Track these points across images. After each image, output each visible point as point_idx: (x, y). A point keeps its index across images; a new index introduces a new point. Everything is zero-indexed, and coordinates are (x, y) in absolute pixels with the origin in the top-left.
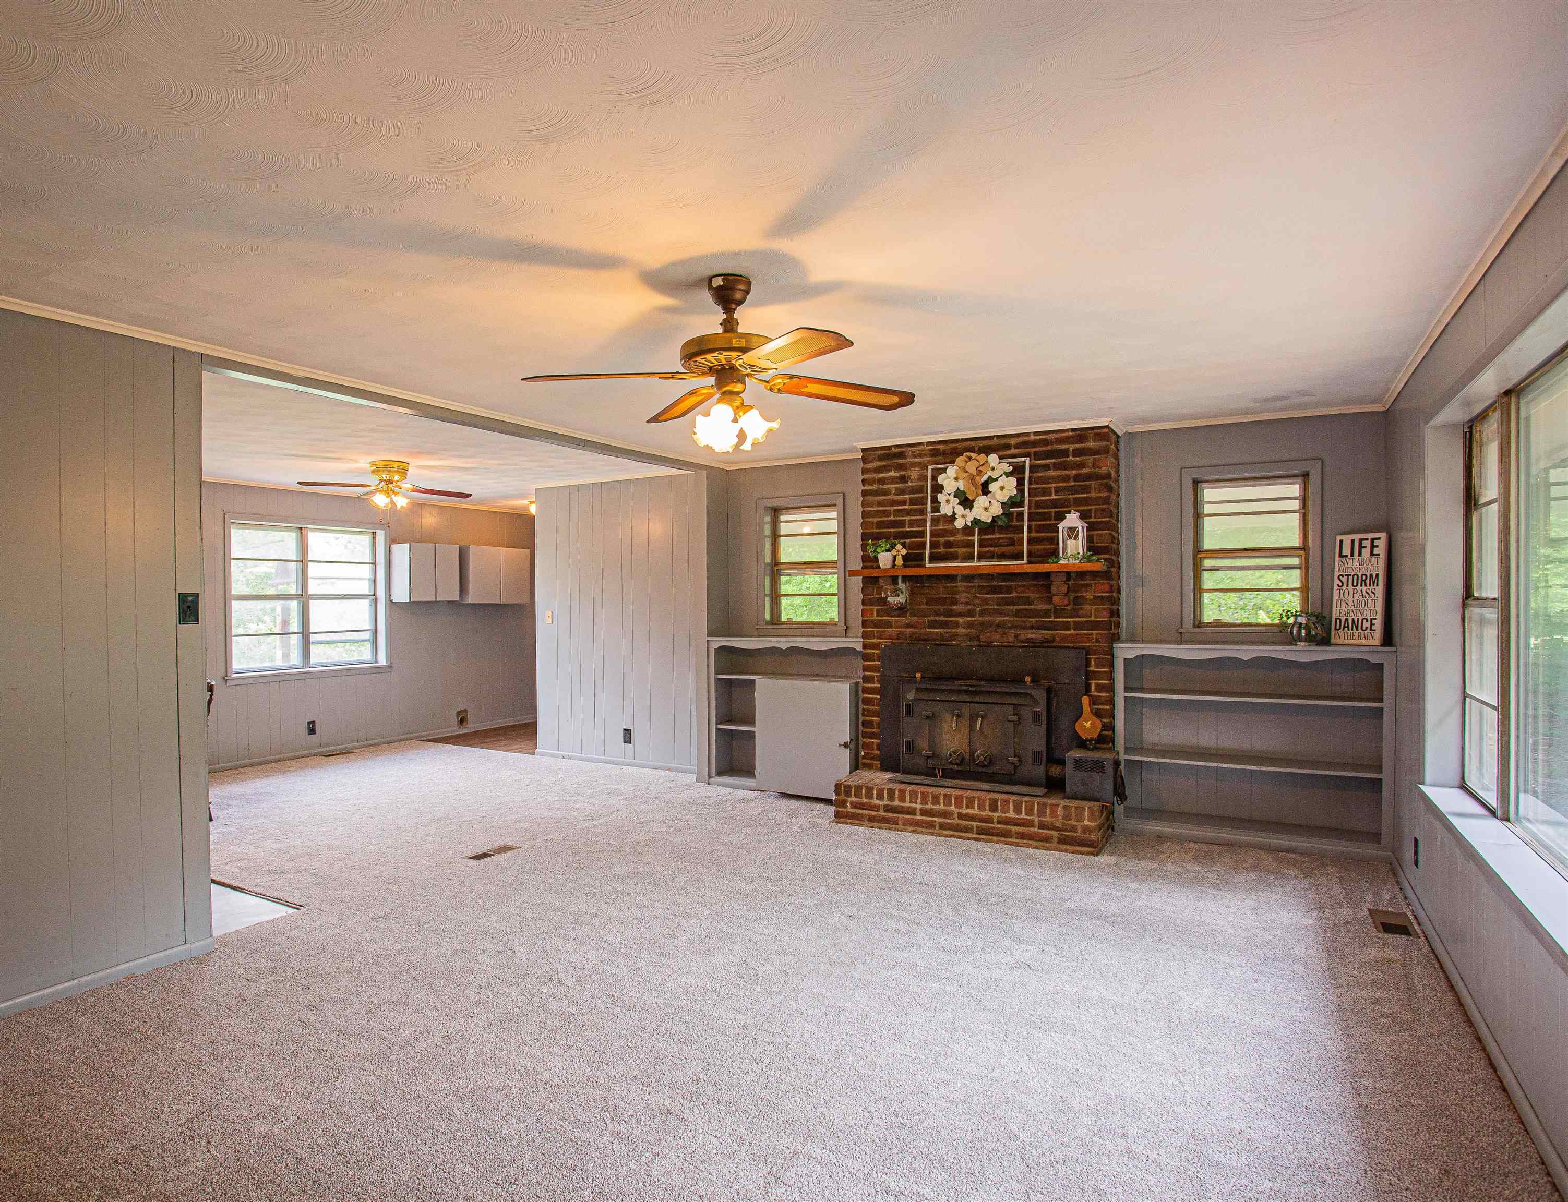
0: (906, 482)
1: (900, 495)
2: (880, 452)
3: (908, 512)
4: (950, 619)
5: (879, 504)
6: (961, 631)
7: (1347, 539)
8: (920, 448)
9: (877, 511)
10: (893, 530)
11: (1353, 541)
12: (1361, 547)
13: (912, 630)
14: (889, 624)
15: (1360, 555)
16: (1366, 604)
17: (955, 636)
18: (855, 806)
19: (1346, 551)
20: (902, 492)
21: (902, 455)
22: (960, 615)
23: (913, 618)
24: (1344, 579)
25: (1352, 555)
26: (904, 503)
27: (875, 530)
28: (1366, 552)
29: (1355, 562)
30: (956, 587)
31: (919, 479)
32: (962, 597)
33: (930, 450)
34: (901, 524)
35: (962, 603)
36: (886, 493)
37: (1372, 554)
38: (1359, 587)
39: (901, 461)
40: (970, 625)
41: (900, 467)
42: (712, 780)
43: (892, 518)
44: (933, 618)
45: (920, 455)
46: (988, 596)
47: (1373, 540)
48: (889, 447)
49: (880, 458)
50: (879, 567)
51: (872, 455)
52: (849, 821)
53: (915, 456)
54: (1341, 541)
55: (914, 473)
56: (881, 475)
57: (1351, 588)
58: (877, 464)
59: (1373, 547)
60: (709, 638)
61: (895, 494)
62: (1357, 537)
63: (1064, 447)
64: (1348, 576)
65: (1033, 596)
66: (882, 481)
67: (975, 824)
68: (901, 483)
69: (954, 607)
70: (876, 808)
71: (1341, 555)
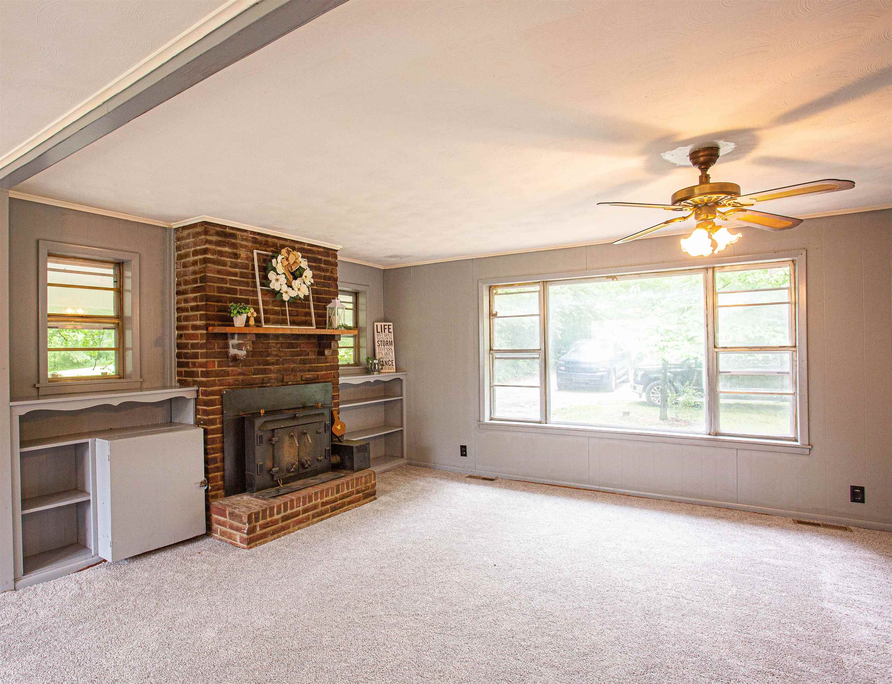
0: (237, 258)
1: (233, 268)
2: (218, 229)
3: (240, 283)
4: (267, 367)
5: (219, 272)
6: (273, 376)
7: (379, 324)
8: (245, 234)
9: (219, 278)
10: (228, 295)
11: (381, 325)
12: (385, 329)
13: (242, 377)
14: (227, 374)
15: (384, 332)
16: (389, 353)
17: (270, 379)
18: (263, 527)
19: (379, 330)
20: (235, 266)
21: (233, 236)
22: (273, 364)
23: (244, 368)
24: (380, 343)
25: (382, 332)
26: (235, 275)
27: (216, 294)
28: (387, 331)
29: (383, 335)
30: (269, 343)
31: (247, 259)
32: (274, 350)
33: (253, 238)
34: (235, 291)
35: (273, 355)
36: (224, 264)
37: (389, 332)
38: (386, 346)
39: (233, 241)
40: (279, 371)
41: (234, 246)
42: (19, 583)
43: (228, 285)
44: (255, 367)
45: (246, 240)
46: (287, 350)
47: (389, 325)
48: (225, 227)
49: (218, 234)
50: (233, 326)
51: (212, 230)
52: (258, 542)
53: (243, 240)
54: (377, 325)
55: (243, 253)
56: (219, 248)
57: (383, 347)
58: (214, 238)
59: (389, 329)
60: (12, 404)
61: (231, 267)
62: (383, 324)
63: (320, 257)
64: (381, 341)
65: (308, 350)
66: (221, 253)
67: (328, 506)
68: (234, 258)
69: (268, 358)
70: (276, 522)
71: (377, 332)
